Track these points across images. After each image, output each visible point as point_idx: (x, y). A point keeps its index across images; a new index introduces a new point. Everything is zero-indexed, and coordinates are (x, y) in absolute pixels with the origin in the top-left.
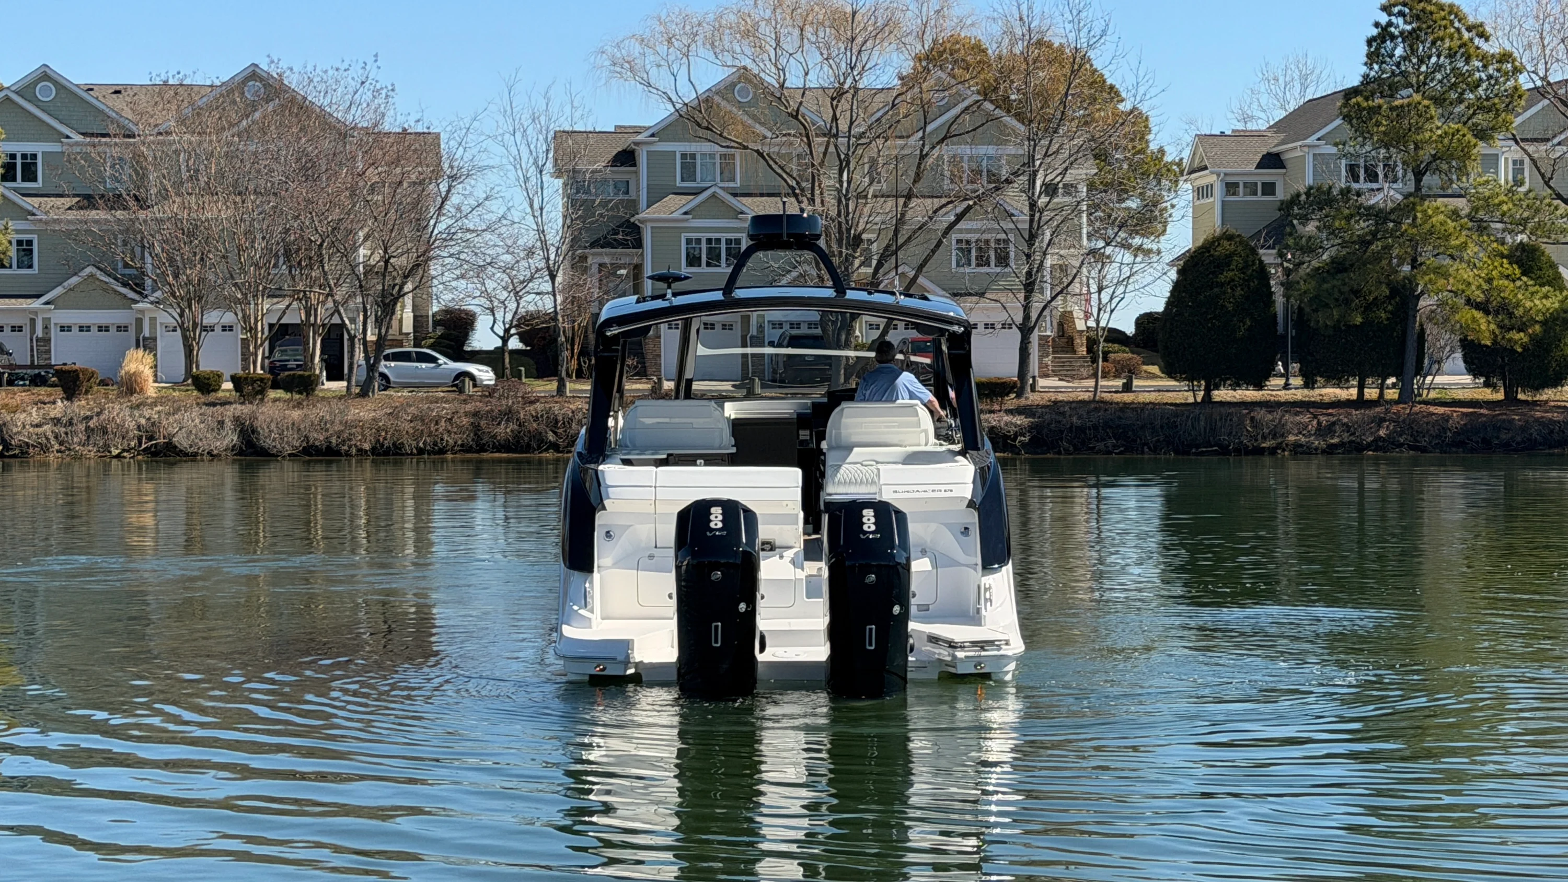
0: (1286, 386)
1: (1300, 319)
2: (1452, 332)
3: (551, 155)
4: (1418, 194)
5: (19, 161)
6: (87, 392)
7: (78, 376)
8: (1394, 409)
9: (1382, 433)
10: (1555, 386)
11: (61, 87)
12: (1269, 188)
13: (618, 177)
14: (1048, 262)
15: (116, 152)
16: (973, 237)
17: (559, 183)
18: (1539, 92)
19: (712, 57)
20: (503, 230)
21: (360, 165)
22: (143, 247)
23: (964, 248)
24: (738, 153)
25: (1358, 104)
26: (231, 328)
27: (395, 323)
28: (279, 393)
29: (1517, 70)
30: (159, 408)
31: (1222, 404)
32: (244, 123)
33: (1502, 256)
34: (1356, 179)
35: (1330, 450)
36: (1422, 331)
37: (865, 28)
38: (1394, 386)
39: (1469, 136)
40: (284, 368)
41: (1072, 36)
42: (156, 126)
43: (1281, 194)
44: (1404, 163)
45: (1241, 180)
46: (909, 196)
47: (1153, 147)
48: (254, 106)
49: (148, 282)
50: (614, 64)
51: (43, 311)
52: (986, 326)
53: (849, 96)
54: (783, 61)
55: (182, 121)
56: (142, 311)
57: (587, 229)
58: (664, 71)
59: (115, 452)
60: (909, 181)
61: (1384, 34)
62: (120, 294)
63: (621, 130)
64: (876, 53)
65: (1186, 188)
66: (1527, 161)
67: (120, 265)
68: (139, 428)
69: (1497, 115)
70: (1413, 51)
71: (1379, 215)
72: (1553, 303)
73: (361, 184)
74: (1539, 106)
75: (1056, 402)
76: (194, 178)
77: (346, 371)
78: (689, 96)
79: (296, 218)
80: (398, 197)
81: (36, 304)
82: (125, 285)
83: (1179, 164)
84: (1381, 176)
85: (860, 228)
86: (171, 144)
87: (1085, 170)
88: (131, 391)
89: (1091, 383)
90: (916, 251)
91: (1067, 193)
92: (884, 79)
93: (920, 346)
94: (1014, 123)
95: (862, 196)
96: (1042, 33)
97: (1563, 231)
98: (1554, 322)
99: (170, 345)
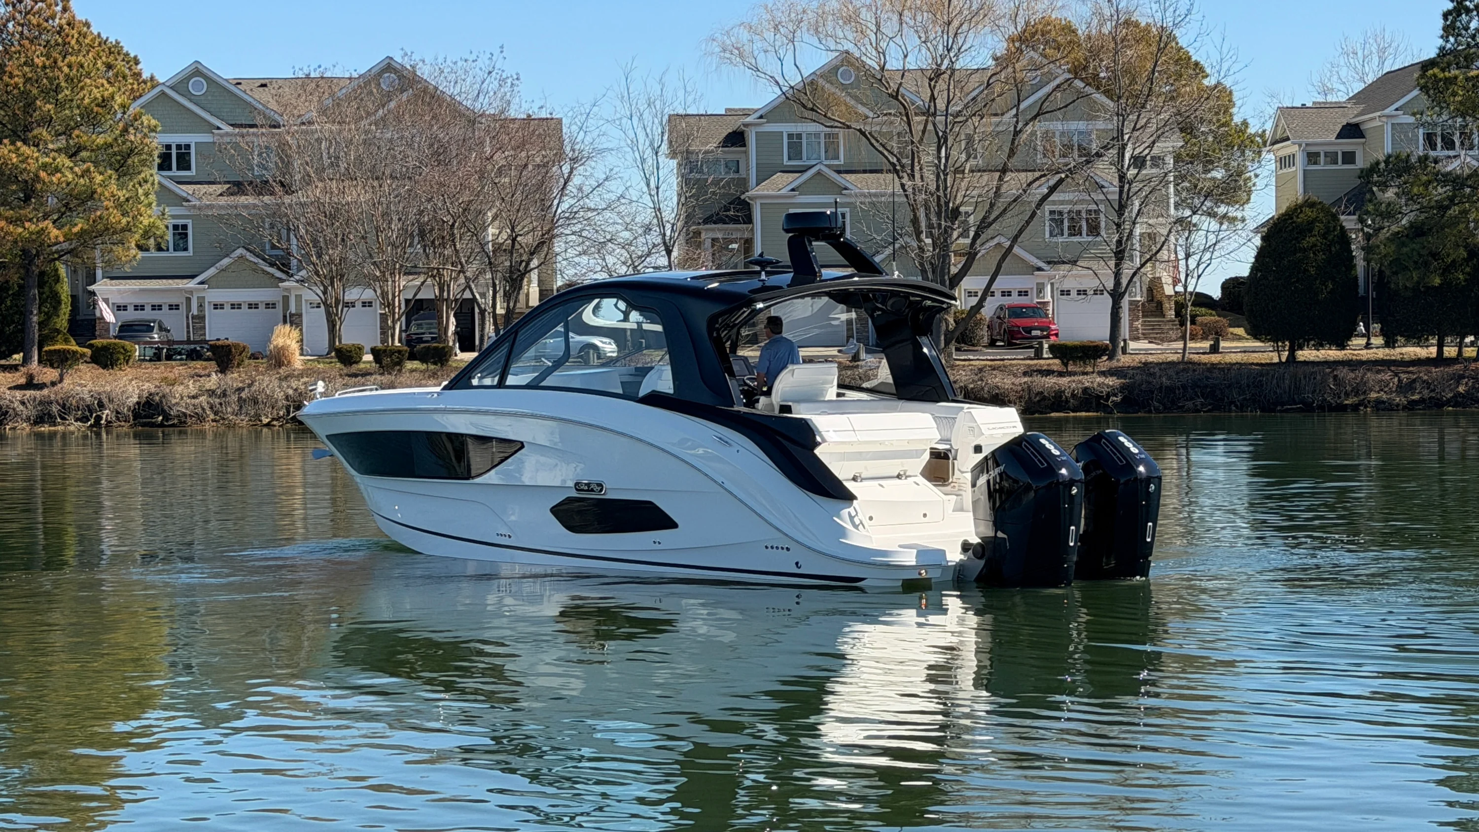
0: (1368, 346)
1: (1381, 282)
3: (666, 138)
5: (174, 152)
6: (239, 365)
7: (230, 351)
8: (1473, 366)
9: (1461, 389)
11: (212, 81)
12: (1349, 157)
13: (730, 157)
14: (1138, 231)
15: (263, 141)
16: (1066, 208)
17: (673, 163)
19: (817, 44)
20: (623, 208)
21: (488, 150)
22: (289, 230)
23: (1057, 219)
24: (841, 133)
25: (1435, 75)
26: (370, 304)
27: (522, 297)
28: (416, 364)
30: (305, 379)
31: (1306, 363)
32: (381, 112)
34: (1433, 147)
35: (1411, 406)
37: (960, 12)
38: (1472, 344)
40: (420, 341)
41: (1158, 16)
42: (299, 116)
43: (1361, 163)
45: (1321, 150)
46: (1004, 171)
47: (1237, 119)
48: (389, 96)
49: (294, 262)
50: (724, 51)
51: (198, 290)
52: (1079, 292)
53: (946, 76)
54: (883, 45)
55: (323, 112)
56: (287, 289)
57: (700, 207)
58: (772, 56)
59: (266, 421)
60: (1004, 157)
61: (1459, 8)
62: (268, 273)
63: (730, 113)
64: (971, 35)
65: (1269, 159)
67: (268, 247)
68: (287, 398)
71: (1456, 181)
73: (489, 167)
75: (1146, 364)
76: (334, 165)
77: (477, 342)
78: (795, 79)
80: (524, 179)
81: (191, 284)
82: (272, 265)
83: (1262, 135)
84: (1457, 144)
85: (958, 201)
86: (313, 132)
87: (1173, 143)
88: (279, 364)
89: (1180, 345)
90: (1011, 223)
91: (1155, 165)
92: (979, 60)
93: (1016, 311)
94: (1103, 99)
95: (959, 171)
96: (1131, 14)
99: (315, 321)
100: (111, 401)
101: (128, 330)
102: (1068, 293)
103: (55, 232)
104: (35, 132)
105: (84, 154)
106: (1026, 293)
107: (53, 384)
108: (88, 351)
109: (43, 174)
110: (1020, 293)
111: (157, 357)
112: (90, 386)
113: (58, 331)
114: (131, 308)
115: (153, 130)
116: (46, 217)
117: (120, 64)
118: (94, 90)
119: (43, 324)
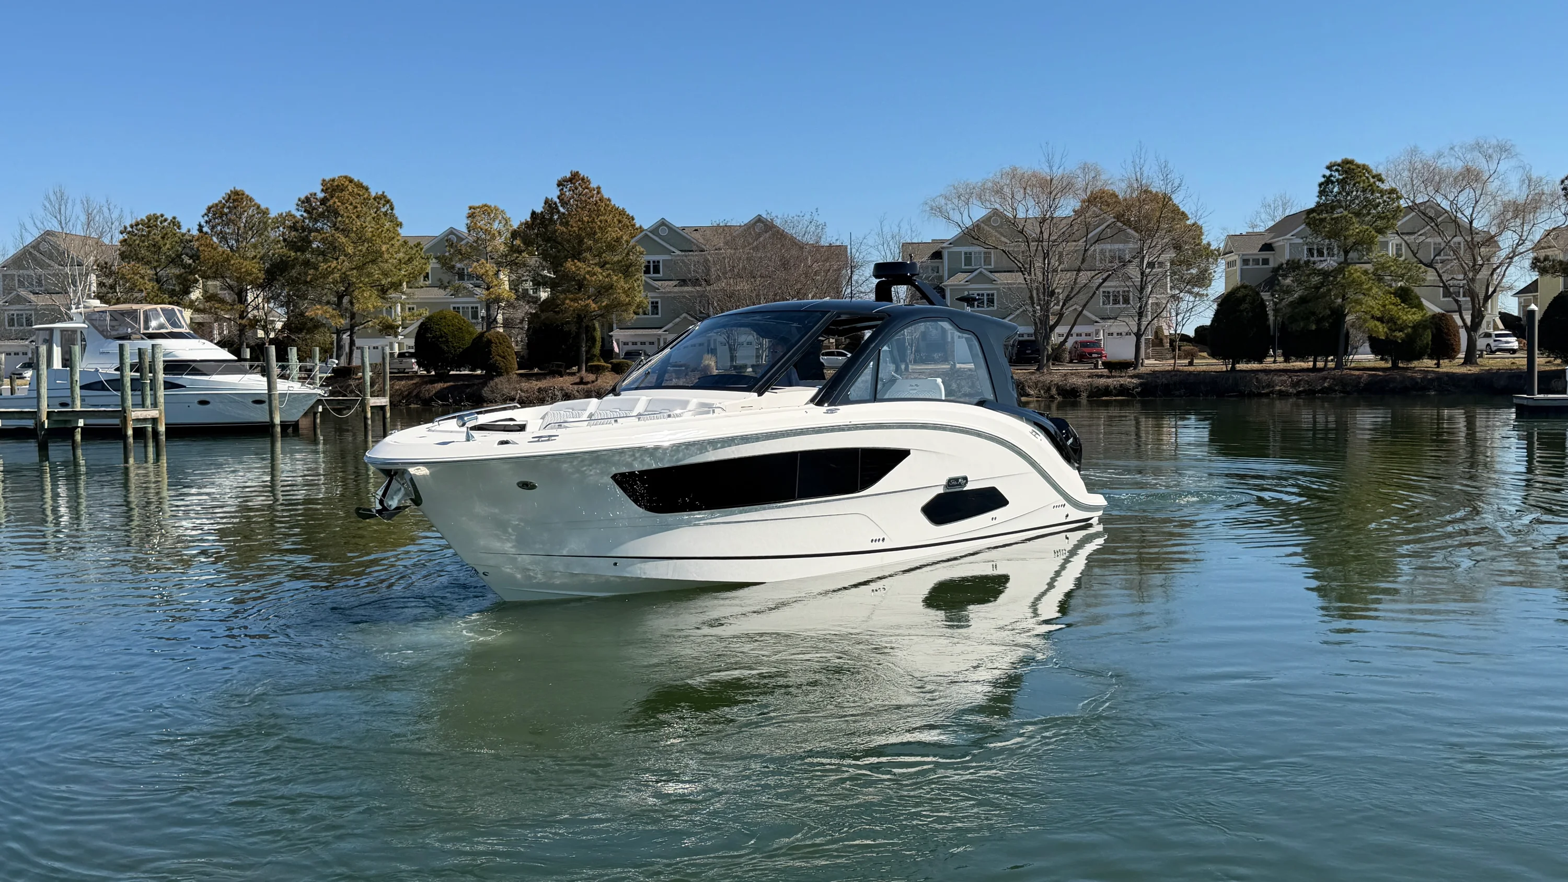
0: (1275, 362)
1: (1283, 328)
2: (1364, 332)
3: (901, 255)
4: (1346, 263)
5: (652, 264)
8: (1333, 372)
9: (1326, 385)
10: (1419, 359)
11: (671, 228)
12: (1266, 262)
13: (934, 265)
14: (1150, 301)
15: (696, 259)
16: (1111, 290)
18: (1411, 209)
19: (980, 204)
21: (810, 262)
22: (709, 304)
23: (1107, 295)
24: (992, 251)
25: (1314, 217)
29: (1399, 198)
31: (1241, 371)
32: (755, 243)
33: (1391, 293)
34: (1313, 256)
35: (1298, 394)
36: (1348, 333)
37: (1057, 187)
38: (1332, 360)
39: (1373, 232)
41: (1163, 188)
42: (714, 246)
43: (1272, 264)
44: (1338, 247)
45: (1251, 257)
46: (1079, 270)
47: (1205, 242)
48: (759, 235)
50: (932, 209)
51: (664, 334)
52: (1118, 334)
53: (1049, 221)
54: (1016, 205)
55: (726, 243)
58: (957, 212)
60: (1079, 263)
61: (1328, 181)
63: (934, 242)
64: (1062, 199)
65: (1222, 263)
66: (1403, 244)
67: (698, 312)
69: (1389, 220)
70: (1343, 189)
71: (1325, 274)
72: (1417, 317)
73: (810, 271)
74: (1411, 215)
75: (1154, 372)
76: (732, 270)
78: (968, 223)
79: (780, 288)
80: (828, 277)
81: (660, 332)
83: (1218, 250)
84: (1325, 252)
85: (1055, 286)
86: (721, 254)
87: (1171, 254)
89: (1172, 361)
90: (1083, 297)
91: (1160, 267)
92: (1066, 212)
93: (1084, 344)
94: (1133, 232)
95: (1055, 271)
96: (1148, 186)
97: (1424, 280)
98: (1418, 327)
99: (723, 351)
101: (629, 355)
102: (1112, 334)
103: (594, 305)
104: (584, 255)
105: (607, 266)
106: (1089, 335)
107: (593, 382)
108: (610, 365)
109: (587, 276)
110: (1086, 335)
112: (611, 383)
113: (595, 356)
114: (630, 344)
115: (641, 253)
116: (589, 297)
117: (625, 220)
118: (613, 233)
119: (587, 352)
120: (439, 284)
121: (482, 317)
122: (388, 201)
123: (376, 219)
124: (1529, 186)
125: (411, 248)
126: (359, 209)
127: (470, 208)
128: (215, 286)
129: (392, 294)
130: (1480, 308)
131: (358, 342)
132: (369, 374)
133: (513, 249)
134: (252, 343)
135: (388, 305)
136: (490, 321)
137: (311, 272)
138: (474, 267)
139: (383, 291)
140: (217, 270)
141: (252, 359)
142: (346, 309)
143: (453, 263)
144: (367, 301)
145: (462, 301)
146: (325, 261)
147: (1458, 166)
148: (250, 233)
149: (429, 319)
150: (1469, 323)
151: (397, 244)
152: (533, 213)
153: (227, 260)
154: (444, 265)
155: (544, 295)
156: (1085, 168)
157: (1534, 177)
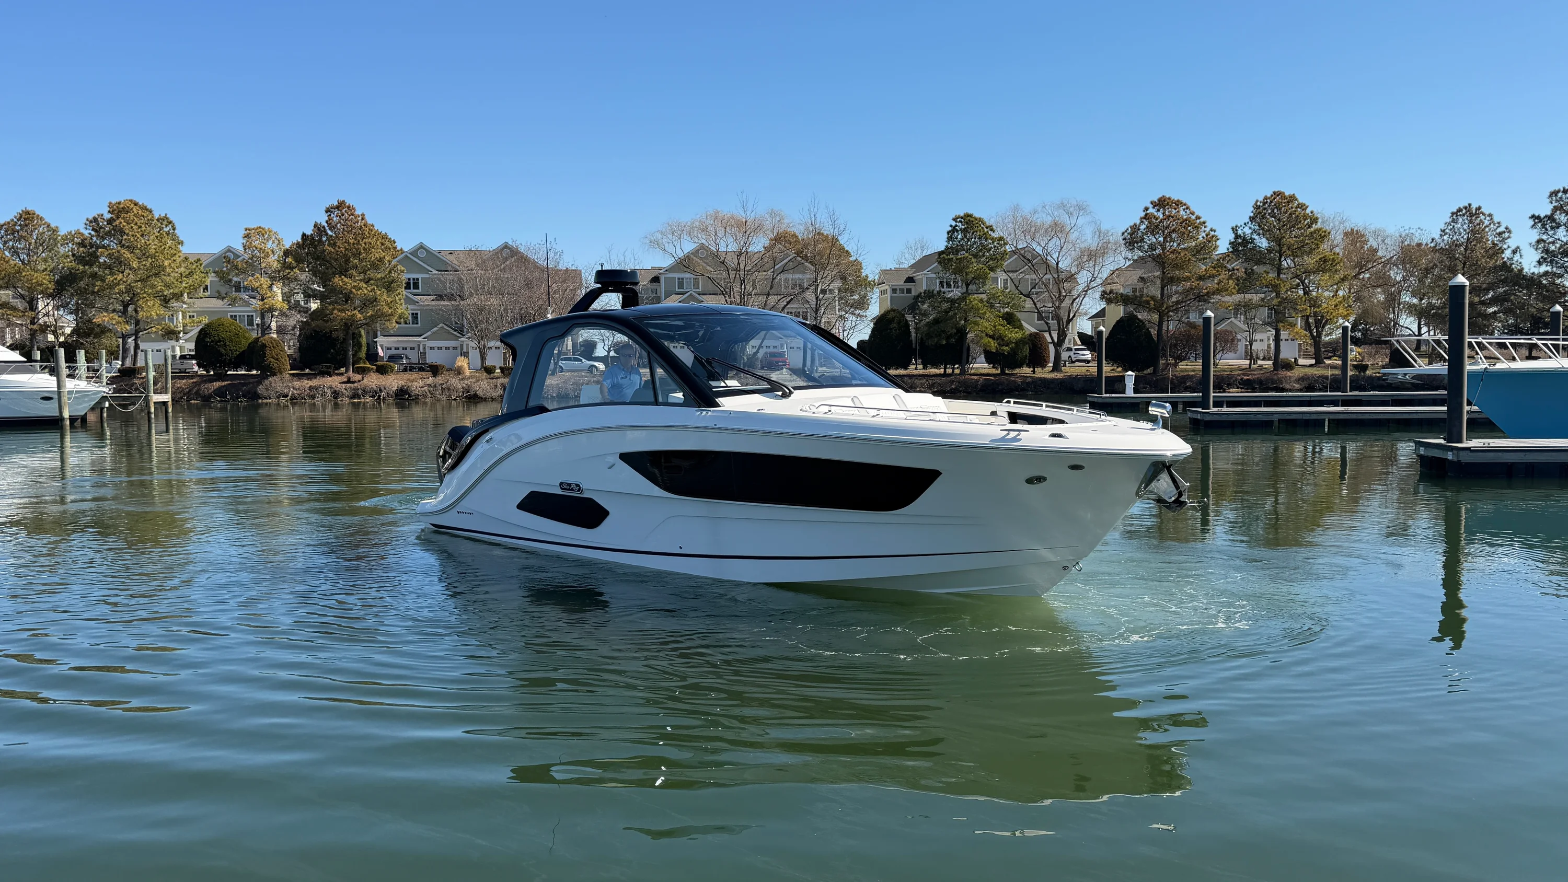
0: (916, 369)
1: (922, 342)
2: (980, 346)
4: (967, 293)
5: (412, 281)
6: (441, 374)
7: (437, 367)
8: (958, 377)
9: (953, 387)
10: (1020, 367)
11: (428, 251)
12: (909, 291)
13: (652, 287)
14: (823, 321)
15: (451, 277)
18: (1014, 252)
19: (690, 239)
21: (550, 283)
22: (463, 316)
24: (700, 278)
25: (944, 257)
26: (499, 348)
27: (565, 346)
29: (1005, 244)
30: (471, 380)
32: (503, 265)
33: (1000, 317)
34: (943, 287)
36: (969, 346)
37: (750, 228)
38: (958, 368)
39: (987, 270)
41: (832, 231)
42: (467, 267)
43: (914, 293)
44: (962, 281)
45: (898, 288)
46: (768, 295)
47: (864, 275)
48: (506, 259)
49: (465, 330)
50: (651, 242)
51: (423, 341)
53: (744, 254)
54: (718, 241)
55: (477, 265)
56: (463, 342)
58: (671, 245)
59: (453, 398)
60: (768, 289)
61: (954, 230)
62: (454, 334)
63: (653, 269)
64: (755, 238)
65: (877, 291)
66: (1009, 279)
67: (454, 323)
68: (463, 388)
69: (998, 261)
70: (965, 236)
71: (952, 301)
72: (1019, 335)
73: (550, 290)
74: (1014, 258)
76: (483, 288)
78: (681, 255)
80: (565, 295)
81: (420, 339)
82: (455, 330)
83: (874, 281)
84: (953, 286)
86: (473, 274)
87: (838, 284)
88: (459, 373)
91: (830, 293)
92: (758, 248)
93: (772, 355)
94: (810, 265)
95: (750, 294)
96: (821, 230)
97: (1024, 307)
98: (1020, 343)
99: (475, 355)
100: (385, 389)
101: (392, 358)
103: (359, 315)
104: (350, 272)
105: (372, 282)
106: (776, 347)
107: (359, 381)
109: (353, 290)
111: (405, 370)
112: (375, 382)
113: (361, 359)
114: (393, 349)
115: (402, 272)
116: (355, 309)
117: (387, 243)
118: (376, 254)
119: (354, 356)
120: (217, 295)
121: (258, 325)
122: (170, 223)
123: (160, 238)
124: (1099, 236)
125: (192, 263)
126: (143, 229)
127: (246, 229)
128: (8, 295)
129: (174, 304)
130: (1064, 328)
131: (142, 346)
132: (152, 374)
133: (286, 266)
134: (42, 346)
135: (170, 313)
136: (265, 328)
137: (98, 283)
138: (249, 281)
139: (165, 301)
140: (9, 280)
141: (42, 361)
142: (131, 316)
143: (230, 277)
144: (151, 309)
145: (238, 310)
146: (112, 274)
147: (1048, 220)
148: (41, 248)
149: (208, 326)
150: (1056, 340)
151: (179, 260)
152: (304, 235)
153: (19, 272)
154: (222, 278)
155: (314, 305)
156: (772, 214)
157: (1103, 230)
